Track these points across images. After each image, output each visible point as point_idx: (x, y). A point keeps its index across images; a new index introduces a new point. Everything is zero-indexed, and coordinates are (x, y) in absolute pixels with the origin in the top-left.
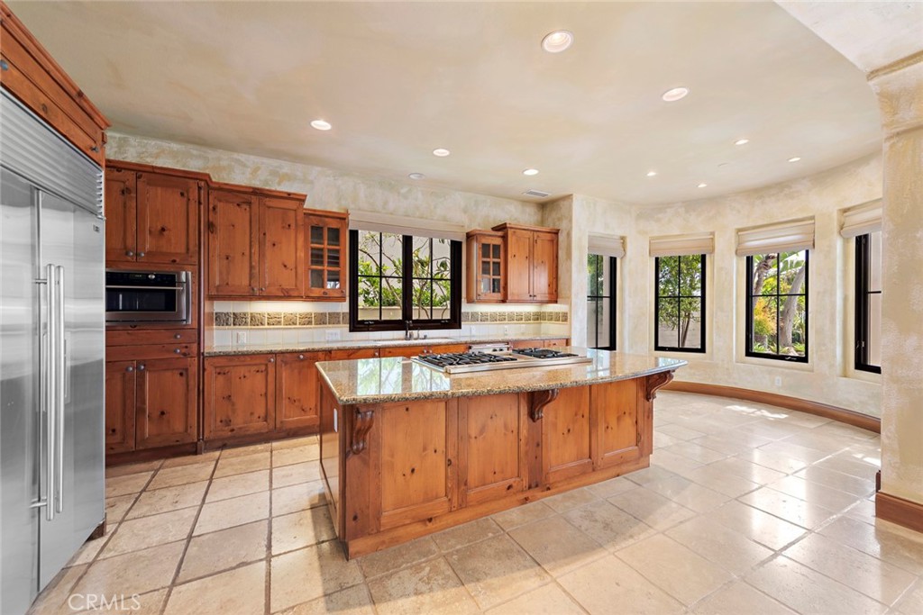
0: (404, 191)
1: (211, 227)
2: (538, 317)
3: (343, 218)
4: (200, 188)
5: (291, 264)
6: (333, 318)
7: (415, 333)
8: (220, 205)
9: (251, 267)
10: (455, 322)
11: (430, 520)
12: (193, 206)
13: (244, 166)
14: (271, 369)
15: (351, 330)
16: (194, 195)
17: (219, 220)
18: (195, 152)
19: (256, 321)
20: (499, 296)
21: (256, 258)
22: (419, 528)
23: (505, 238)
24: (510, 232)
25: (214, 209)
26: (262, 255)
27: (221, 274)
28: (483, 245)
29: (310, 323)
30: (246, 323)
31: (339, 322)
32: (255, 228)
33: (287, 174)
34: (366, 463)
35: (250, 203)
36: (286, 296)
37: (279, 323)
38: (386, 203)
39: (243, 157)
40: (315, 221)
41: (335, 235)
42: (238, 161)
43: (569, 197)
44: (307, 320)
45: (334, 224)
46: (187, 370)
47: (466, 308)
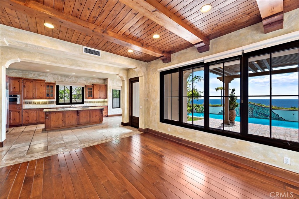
0: (69, 77)
1: (24, 86)
2: (104, 102)
3: (54, 84)
4: (22, 80)
5: (42, 92)
6: (53, 102)
7: (72, 105)
8: (26, 82)
9: (33, 93)
10: (83, 103)
11: (59, 127)
12: (21, 83)
13: (32, 74)
14: (37, 112)
15: (57, 105)
16: (21, 81)
17: (26, 85)
18: (20, 72)
19: (34, 103)
20: (92, 98)
21: (34, 92)
22: (57, 128)
23: (93, 86)
24: (94, 85)
25: (25, 83)
26: (35, 91)
27: (26, 95)
28: (88, 88)
29: (47, 103)
30: (32, 104)
31: (54, 103)
32: (34, 86)
33: (41, 75)
34: (49, 120)
35: (33, 82)
36: (41, 98)
37: (40, 103)
38: (65, 80)
39: (31, 72)
40: (47, 84)
41: (52, 87)
42: (30, 73)
43: (107, 79)
44: (46, 103)
45: (52, 85)
46: (19, 112)
47: (85, 100)
